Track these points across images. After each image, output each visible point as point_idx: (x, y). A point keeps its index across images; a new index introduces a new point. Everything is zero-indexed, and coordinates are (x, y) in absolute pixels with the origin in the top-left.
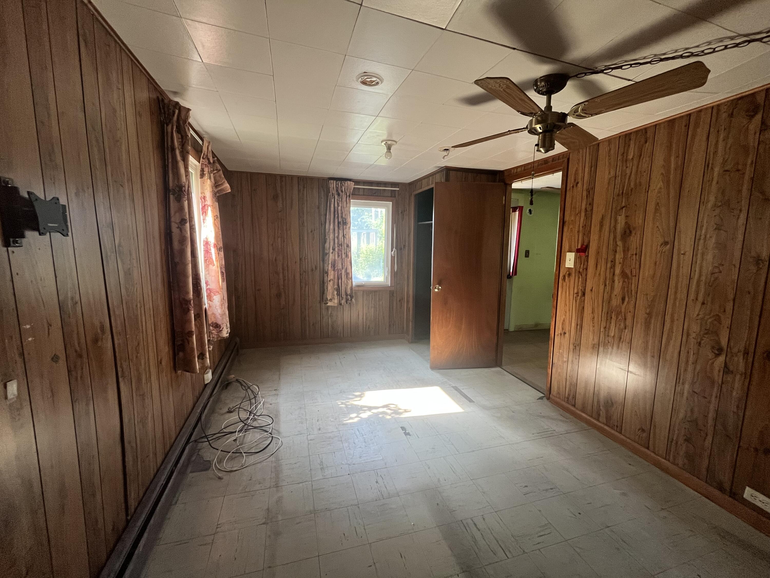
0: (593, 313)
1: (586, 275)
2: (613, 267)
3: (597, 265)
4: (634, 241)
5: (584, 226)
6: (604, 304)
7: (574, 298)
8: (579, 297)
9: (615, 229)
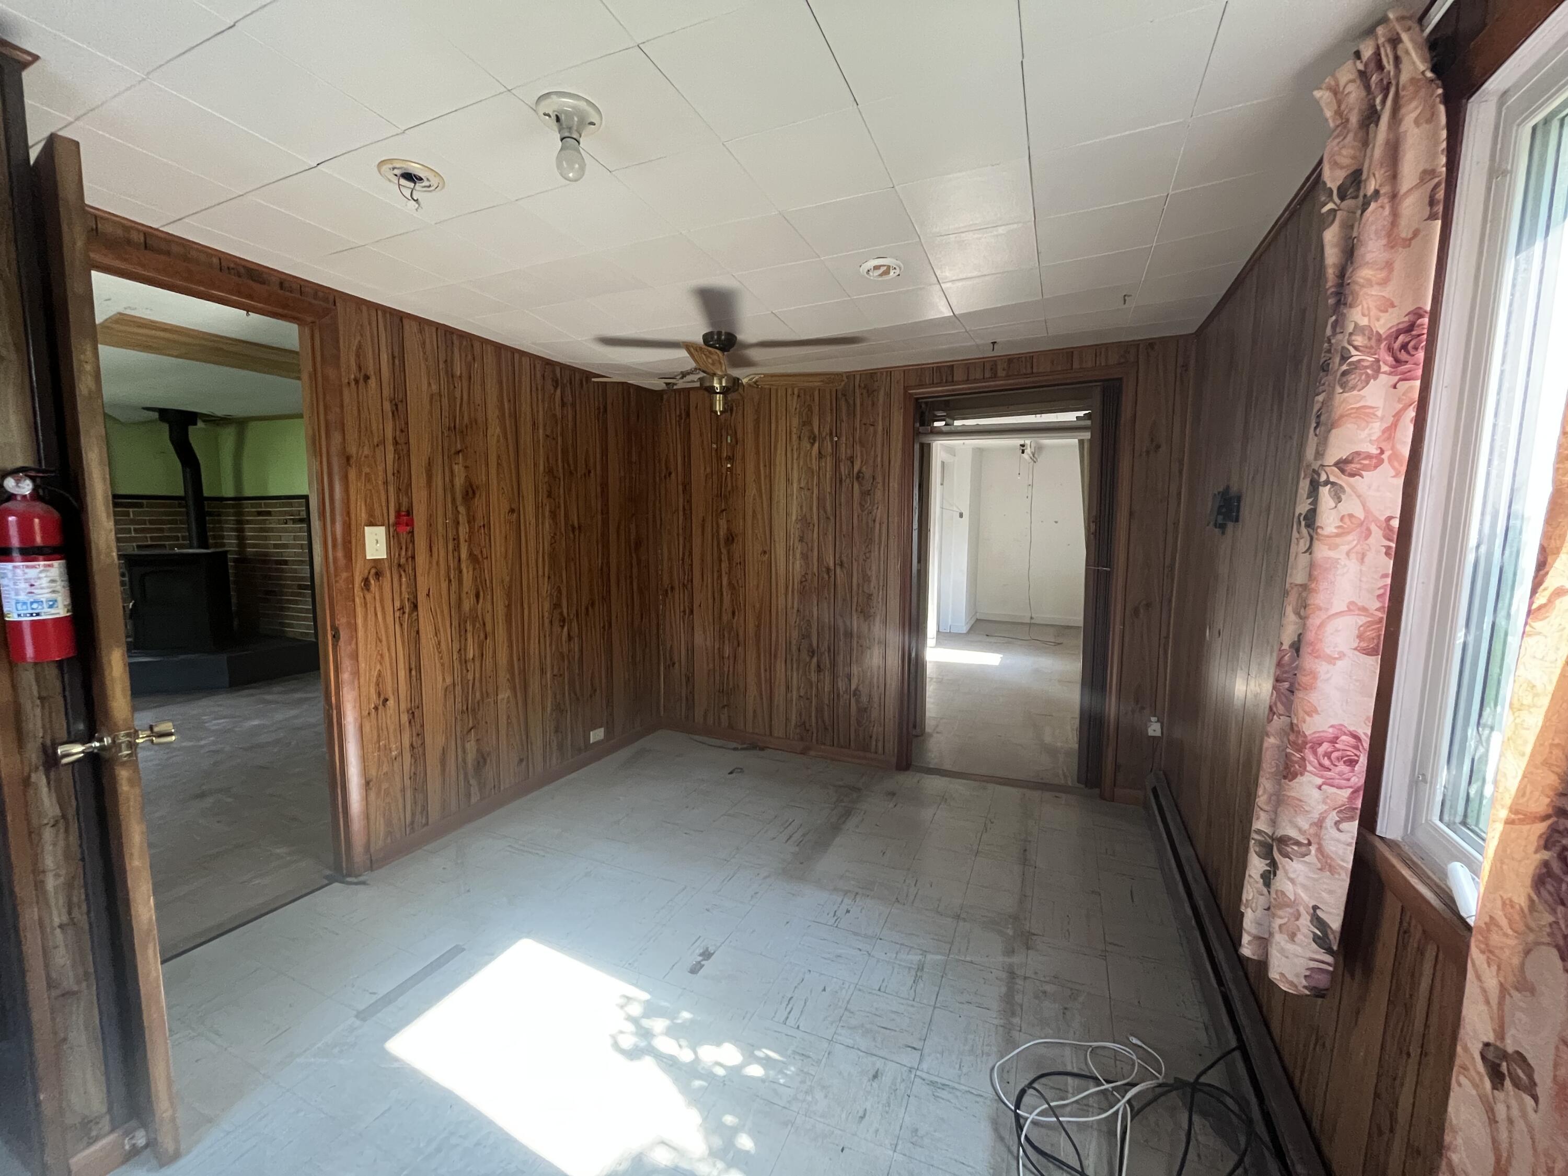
0: (436, 635)
1: (414, 569)
2: (457, 548)
3: (431, 547)
4: (479, 503)
5: (397, 473)
6: (453, 613)
7: (397, 620)
8: (406, 615)
9: (453, 486)
